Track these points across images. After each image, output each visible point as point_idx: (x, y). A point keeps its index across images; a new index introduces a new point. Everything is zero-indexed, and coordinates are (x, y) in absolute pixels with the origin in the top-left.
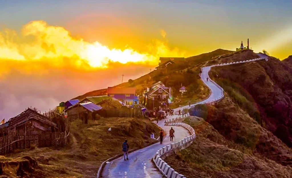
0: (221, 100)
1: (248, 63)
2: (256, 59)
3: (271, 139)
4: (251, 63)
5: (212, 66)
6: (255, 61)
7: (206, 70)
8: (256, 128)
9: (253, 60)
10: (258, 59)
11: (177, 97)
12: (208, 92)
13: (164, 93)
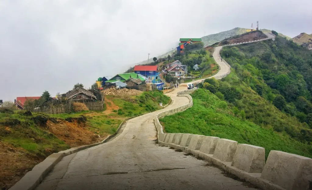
0: (228, 75)
1: (256, 43)
2: (263, 39)
3: (268, 107)
4: (259, 43)
5: (224, 46)
6: (262, 41)
7: (218, 49)
8: (255, 98)
9: (261, 40)
10: (265, 39)
11: (190, 73)
12: (218, 68)
13: (180, 69)
